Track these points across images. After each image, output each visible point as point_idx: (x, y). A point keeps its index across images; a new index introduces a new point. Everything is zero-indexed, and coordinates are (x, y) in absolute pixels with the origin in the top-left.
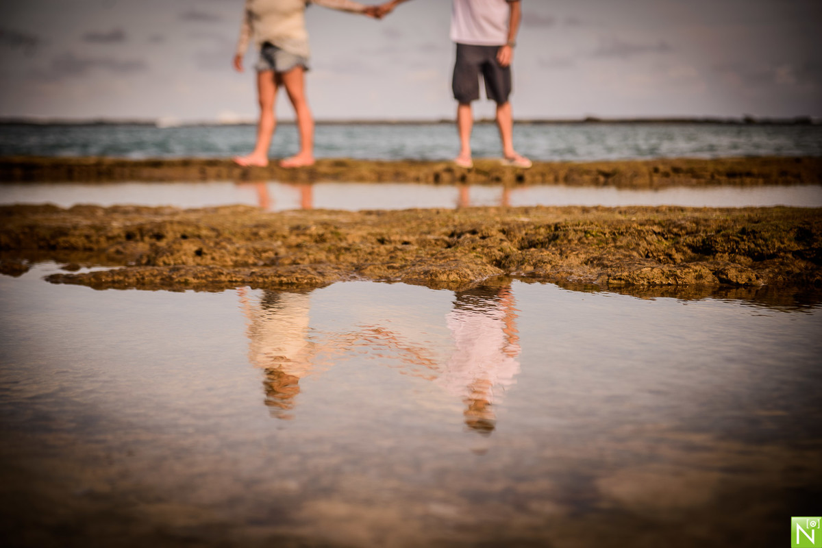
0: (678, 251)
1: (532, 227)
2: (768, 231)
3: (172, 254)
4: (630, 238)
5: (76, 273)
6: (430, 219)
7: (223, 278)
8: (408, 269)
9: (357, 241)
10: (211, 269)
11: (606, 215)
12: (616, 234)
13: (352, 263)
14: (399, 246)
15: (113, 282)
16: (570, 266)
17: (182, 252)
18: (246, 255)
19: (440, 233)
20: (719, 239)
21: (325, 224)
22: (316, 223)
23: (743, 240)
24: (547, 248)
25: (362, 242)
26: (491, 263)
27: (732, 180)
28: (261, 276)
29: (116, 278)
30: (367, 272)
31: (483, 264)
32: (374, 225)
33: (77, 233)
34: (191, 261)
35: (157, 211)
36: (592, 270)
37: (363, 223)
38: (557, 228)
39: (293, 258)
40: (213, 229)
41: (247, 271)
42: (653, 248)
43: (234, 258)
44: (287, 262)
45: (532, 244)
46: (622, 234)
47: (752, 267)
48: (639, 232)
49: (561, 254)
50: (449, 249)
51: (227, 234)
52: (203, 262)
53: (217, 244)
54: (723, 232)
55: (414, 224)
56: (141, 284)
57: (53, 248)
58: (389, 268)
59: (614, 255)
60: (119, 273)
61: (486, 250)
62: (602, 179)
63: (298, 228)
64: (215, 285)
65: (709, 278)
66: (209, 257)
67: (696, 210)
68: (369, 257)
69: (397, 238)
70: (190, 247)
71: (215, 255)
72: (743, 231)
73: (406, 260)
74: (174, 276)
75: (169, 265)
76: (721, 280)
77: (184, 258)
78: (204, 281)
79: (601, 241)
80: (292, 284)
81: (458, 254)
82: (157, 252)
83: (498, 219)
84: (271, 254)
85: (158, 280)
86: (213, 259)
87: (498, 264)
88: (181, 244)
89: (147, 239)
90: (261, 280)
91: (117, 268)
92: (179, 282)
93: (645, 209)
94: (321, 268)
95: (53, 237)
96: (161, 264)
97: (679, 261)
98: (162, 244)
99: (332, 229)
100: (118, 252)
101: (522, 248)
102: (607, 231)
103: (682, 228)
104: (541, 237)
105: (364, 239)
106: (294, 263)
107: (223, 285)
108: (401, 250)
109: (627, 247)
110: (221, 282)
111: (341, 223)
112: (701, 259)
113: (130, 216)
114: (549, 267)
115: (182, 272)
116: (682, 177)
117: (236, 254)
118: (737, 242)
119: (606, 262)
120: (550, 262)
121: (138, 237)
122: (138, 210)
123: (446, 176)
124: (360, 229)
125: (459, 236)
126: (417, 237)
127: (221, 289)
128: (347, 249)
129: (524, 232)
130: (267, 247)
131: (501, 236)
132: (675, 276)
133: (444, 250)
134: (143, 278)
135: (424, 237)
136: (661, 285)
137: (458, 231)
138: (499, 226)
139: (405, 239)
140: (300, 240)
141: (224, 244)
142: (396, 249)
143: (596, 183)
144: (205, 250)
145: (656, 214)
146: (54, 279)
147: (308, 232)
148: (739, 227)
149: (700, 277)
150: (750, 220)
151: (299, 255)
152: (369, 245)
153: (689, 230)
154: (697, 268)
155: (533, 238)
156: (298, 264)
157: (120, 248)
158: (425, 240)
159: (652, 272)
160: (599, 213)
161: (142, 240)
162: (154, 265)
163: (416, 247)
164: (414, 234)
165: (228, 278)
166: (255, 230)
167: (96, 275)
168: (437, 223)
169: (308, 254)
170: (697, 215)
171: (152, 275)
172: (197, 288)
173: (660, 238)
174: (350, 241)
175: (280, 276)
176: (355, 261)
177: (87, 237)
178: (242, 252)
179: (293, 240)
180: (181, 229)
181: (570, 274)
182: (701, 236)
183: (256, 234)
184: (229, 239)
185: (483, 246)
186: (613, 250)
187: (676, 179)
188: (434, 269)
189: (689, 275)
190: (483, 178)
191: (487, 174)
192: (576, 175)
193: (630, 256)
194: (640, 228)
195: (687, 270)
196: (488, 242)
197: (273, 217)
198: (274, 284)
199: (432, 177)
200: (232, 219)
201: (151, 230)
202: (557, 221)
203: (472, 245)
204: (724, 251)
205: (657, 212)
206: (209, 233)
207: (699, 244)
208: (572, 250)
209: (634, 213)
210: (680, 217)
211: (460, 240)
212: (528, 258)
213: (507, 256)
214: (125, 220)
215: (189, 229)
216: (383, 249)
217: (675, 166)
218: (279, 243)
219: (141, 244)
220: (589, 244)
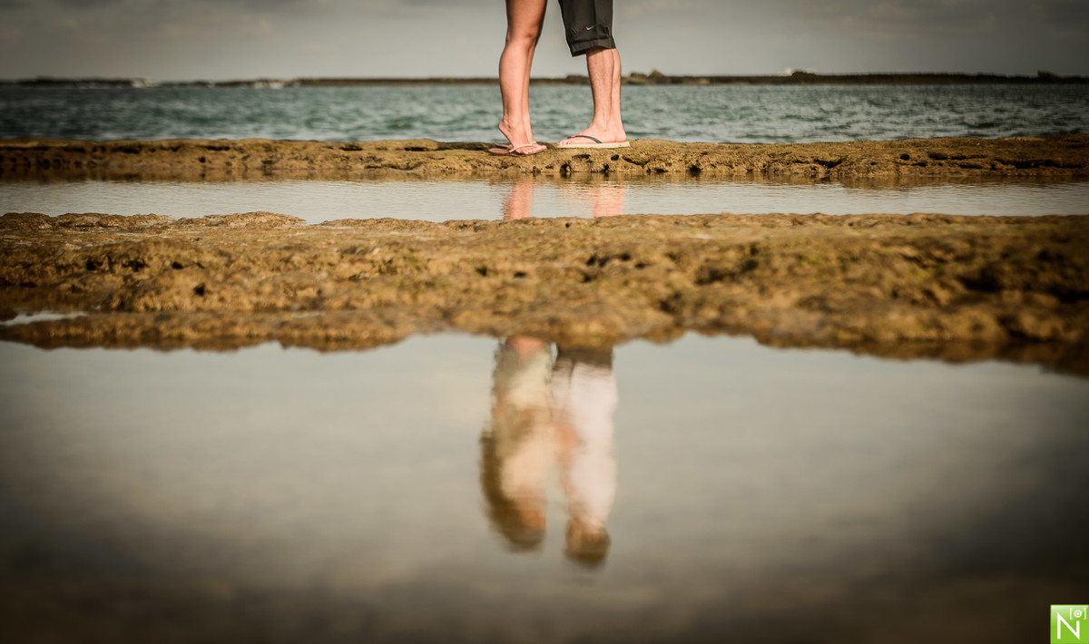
0: (943, 285)
1: (715, 248)
2: (1082, 255)
3: (158, 293)
4: (867, 266)
6: (556, 236)
7: (238, 330)
8: (525, 314)
9: (445, 270)
10: (219, 317)
11: (830, 229)
12: (847, 260)
13: (438, 308)
14: (510, 279)
15: (68, 337)
16: (776, 310)
17: (173, 291)
18: (272, 294)
19: (573, 259)
20: (1007, 268)
21: (393, 244)
22: (380, 242)
23: (1044, 269)
24: (739, 282)
25: (451, 273)
26: (652, 304)
27: (1023, 172)
28: (297, 327)
29: (73, 331)
30: (461, 319)
31: (641, 307)
32: (471, 246)
33: (10, 259)
34: (187, 303)
35: (133, 224)
36: (812, 317)
37: (453, 242)
38: (754, 251)
39: (345, 298)
40: (221, 254)
41: (274, 318)
42: (902, 282)
43: (255, 299)
44: (336, 304)
45: (715, 276)
46: (854, 260)
47: (1058, 311)
48: (883, 257)
49: (761, 291)
50: (587, 285)
51: (242, 262)
52: (207, 305)
53: (227, 276)
54: (1012, 258)
55: (532, 244)
56: (111, 340)
58: (494, 313)
59: (842, 291)
60: (77, 322)
61: (645, 286)
62: (821, 170)
63: (353, 250)
64: (225, 341)
65: (992, 329)
66: (215, 297)
67: (970, 220)
68: (464, 297)
69: (507, 265)
70: (187, 281)
71: (224, 293)
72: (1043, 256)
73: (521, 302)
74: (162, 328)
75: (154, 309)
76: (1012, 333)
77: (176, 299)
78: (208, 335)
79: (823, 271)
80: (345, 338)
81: (602, 292)
82: (135, 289)
83: (661, 235)
84: (312, 292)
85: (137, 334)
86: (222, 299)
87: (665, 306)
88: (172, 278)
89: (118, 268)
90: (296, 333)
91: (73, 315)
92: (170, 337)
93: (890, 220)
94: (389, 313)
96: (142, 308)
97: (943, 300)
98: (143, 276)
99: (406, 251)
100: (74, 289)
101: (700, 282)
102: (832, 255)
103: (948, 249)
104: (730, 265)
105: (455, 269)
106: (347, 306)
107: (237, 341)
109: (863, 281)
110: (233, 337)
111: (419, 243)
112: (979, 299)
113: (91, 231)
114: (742, 311)
115: (175, 321)
116: (946, 169)
117: (258, 293)
118: (1034, 272)
119: (832, 305)
120: (744, 304)
121: (105, 266)
122: (103, 222)
123: (579, 167)
124: (448, 253)
125: (603, 262)
126: (537, 264)
127: (235, 347)
128: (429, 285)
129: (703, 256)
130: (306, 281)
131: (668, 263)
132: (939, 327)
133: (580, 286)
134: (114, 331)
135: (547, 264)
136: (918, 340)
137: (601, 255)
138: (663, 248)
139: (520, 267)
140: (355, 270)
141: (237, 276)
142: (505, 283)
143: (813, 178)
144: (209, 287)
145: (907, 228)
147: (368, 257)
148: (1037, 248)
149: (977, 327)
150: (1054, 237)
151: (355, 293)
152: (463, 277)
153: (960, 253)
154: (974, 313)
155: (718, 266)
156: (354, 308)
157: (76, 282)
158: (549, 270)
159: (904, 321)
160: (819, 226)
161: (112, 271)
162: (131, 310)
163: (536, 280)
164: (533, 260)
165: (246, 331)
166: (286, 254)
167: (39, 326)
168: (567, 243)
169: (369, 292)
170: (971, 228)
171: (127, 326)
172: (198, 346)
173: (915, 266)
174: (434, 271)
175: (325, 327)
176: (441, 302)
177: (26, 266)
178: (267, 288)
179: (346, 269)
180: (172, 253)
181: (775, 322)
182: (979, 262)
183: (287, 261)
184: (246, 269)
185: (641, 280)
186: (842, 285)
187: (936, 169)
188: (564, 315)
189: (960, 325)
190: (636, 169)
191: (642, 164)
192: (781, 167)
193: (868, 295)
194: (884, 250)
195: (956, 317)
196: (648, 272)
197: (313, 234)
198: (315, 338)
199: (557, 168)
200: (250, 236)
201: (126, 255)
202: (754, 239)
203: (624, 278)
204: (1013, 288)
205: (909, 223)
206: (216, 260)
207: (976, 276)
208: (779, 285)
209: (872, 226)
210: (945, 233)
211: (605, 269)
212: (710, 297)
213: (677, 296)
214: (84, 238)
215: (185, 254)
216: (485, 284)
217: (935, 150)
218: (324, 275)
219: (109, 277)
220: (805, 276)
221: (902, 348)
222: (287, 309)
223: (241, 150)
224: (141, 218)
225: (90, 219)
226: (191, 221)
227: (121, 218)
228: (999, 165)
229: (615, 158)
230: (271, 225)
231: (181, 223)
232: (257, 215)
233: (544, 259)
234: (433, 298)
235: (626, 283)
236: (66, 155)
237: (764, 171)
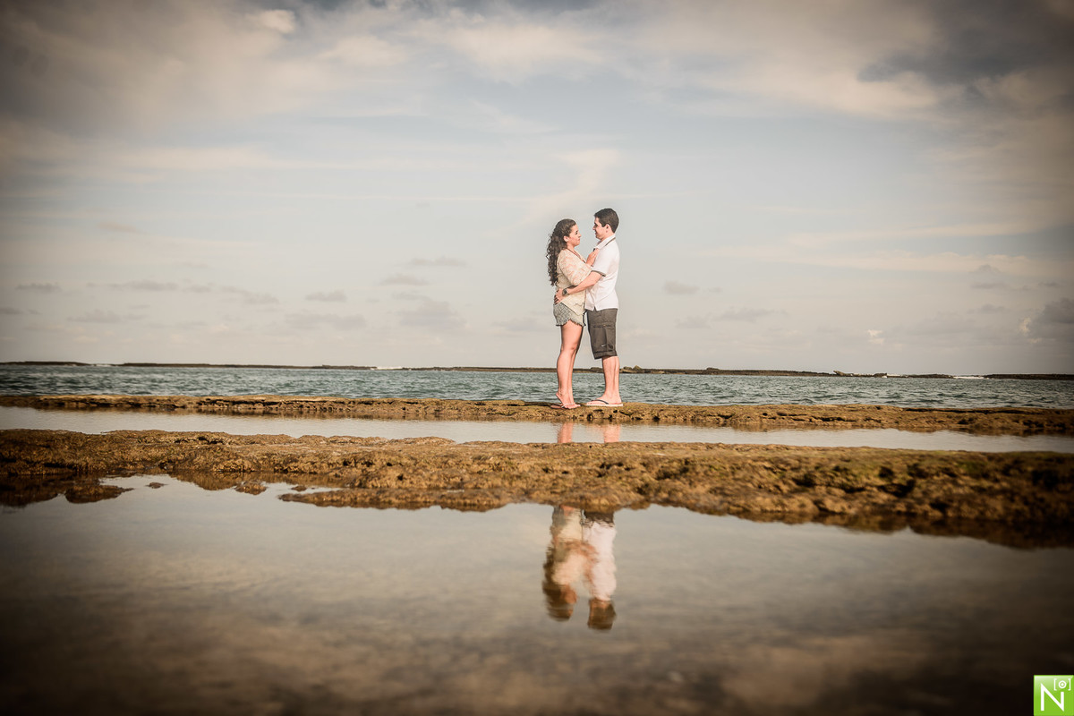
0: (785, 483)
1: (667, 461)
2: (857, 469)
3: (379, 479)
4: (745, 472)
5: (302, 493)
6: (584, 453)
7: (419, 499)
8: (568, 494)
9: (527, 470)
10: (410, 492)
11: (726, 452)
12: (736, 468)
13: (522, 489)
14: (560, 475)
15: (332, 501)
16: (698, 494)
17: (387, 478)
18: (437, 480)
19: (593, 465)
20: (818, 474)
21: (500, 455)
22: (493, 454)
23: (837, 476)
24: (679, 479)
25: (530, 471)
26: (634, 490)
27: (826, 423)
28: (450, 498)
29: (335, 498)
30: (534, 496)
31: (628, 491)
32: (540, 457)
33: (304, 460)
34: (394, 484)
35: (368, 442)
36: (717, 498)
37: (531, 455)
38: (687, 463)
39: (475, 483)
40: (412, 458)
41: (438, 493)
42: (764, 480)
43: (428, 483)
44: (470, 486)
45: (667, 475)
46: (739, 468)
47: (845, 498)
48: (753, 467)
49: (690, 484)
50: (600, 479)
51: (422, 463)
52: (403, 486)
53: (415, 471)
54: (821, 469)
55: (572, 456)
56: (354, 503)
57: (286, 472)
58: (552, 493)
59: (733, 485)
60: (337, 493)
61: (630, 480)
62: (722, 420)
63: (479, 458)
64: (413, 505)
65: (810, 507)
66: (408, 481)
67: (799, 449)
68: (536, 484)
69: (559, 468)
70: (394, 473)
71: (412, 479)
72: (837, 469)
73: (566, 487)
74: (381, 497)
75: (377, 487)
76: (820, 509)
77: (388, 482)
78: (404, 501)
79: (722, 474)
80: (474, 505)
81: (608, 483)
82: (367, 476)
83: (639, 453)
84: (458, 480)
85: (367, 500)
86: (411, 483)
87: (640, 491)
88: (387, 471)
89: (359, 465)
90: (449, 501)
91: (335, 489)
92: (384, 502)
93: (757, 448)
94: (498, 492)
95: (286, 463)
96: (370, 486)
97: (785, 491)
98: (372, 469)
99: (507, 459)
100: (336, 476)
101: (658, 478)
102: (727, 466)
103: (788, 464)
104: (674, 470)
105: (532, 469)
106: (476, 487)
107: (419, 505)
108: (561, 478)
109: (743, 480)
110: (417, 502)
111: (514, 454)
112: (803, 491)
113: (346, 445)
114: (680, 495)
115: (387, 494)
116: (786, 421)
117: (430, 480)
118: (832, 477)
119: (727, 492)
120: (681, 491)
121: (353, 464)
122: (352, 441)
123: (597, 416)
124: (528, 460)
125: (608, 467)
126: (574, 467)
127: (418, 508)
128: (518, 477)
129: (660, 465)
130: (455, 474)
131: (642, 468)
132: (783, 505)
133: (596, 479)
134: (356, 498)
135: (580, 467)
136: (772, 512)
137: (607, 463)
138: (640, 460)
139: (565, 469)
140: (480, 469)
141: (420, 471)
142: (557, 477)
143: (717, 424)
144: (405, 476)
145: (766, 452)
146: (285, 498)
147: (487, 462)
148: (834, 465)
149: (803, 506)
150: (843, 459)
151: (480, 480)
152: (536, 473)
153: (793, 466)
154: (801, 498)
155: (668, 470)
156: (479, 488)
157: (337, 472)
158: (581, 470)
159: (765, 501)
160: (721, 450)
161: (356, 466)
162: (365, 487)
163: (574, 476)
164: (572, 465)
165: (423, 499)
166: (446, 459)
167: (318, 495)
168: (590, 456)
169: (487, 480)
170: (799, 453)
171: (363, 496)
172: (399, 507)
173: (770, 472)
174: (521, 470)
175: (464, 498)
176: (524, 486)
177: (313, 463)
178: (435, 477)
179: (475, 467)
180: (387, 458)
181: (698, 500)
182: (803, 472)
183: (446, 463)
184: (424, 467)
185: (628, 477)
186: (732, 482)
187: (781, 421)
188: (588, 494)
189: (794, 504)
190: (626, 418)
191: (629, 415)
192: (701, 418)
193: (746, 487)
194: (754, 464)
195: (792, 500)
196: (632, 473)
197: (459, 449)
198: (459, 504)
199: (586, 416)
200: (427, 450)
201: (364, 459)
202: (687, 456)
203: (619, 476)
204: (821, 485)
205: (767, 449)
206: (409, 462)
207: (802, 478)
208: (699, 481)
209: (748, 450)
210: (786, 455)
211: (609, 471)
212: (663, 487)
213: (647, 485)
214: (342, 449)
215: (393, 458)
216: (547, 477)
217: (780, 411)
218: (464, 471)
219: (354, 470)
220: (713, 476)
221: (763, 516)
222: (445, 488)
223: (424, 404)
224: (372, 439)
225: (346, 439)
226: (397, 441)
227: (362, 439)
228: (813, 419)
229: (615, 412)
230: (438, 444)
231: (392, 442)
232: (431, 438)
233: (578, 464)
234: (521, 484)
235: (620, 478)
236: (335, 405)
237: (692, 420)
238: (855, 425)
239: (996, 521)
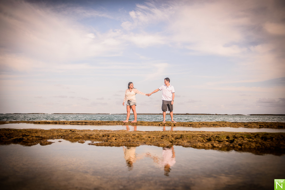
0: (204, 140)
2: (221, 137)
3: (111, 140)
4: (195, 137)
5: (93, 143)
7: (120, 144)
8: (154, 143)
9: (145, 137)
10: (118, 143)
11: (191, 133)
12: (193, 137)
13: (144, 142)
14: (152, 138)
15: (100, 145)
16: (184, 143)
17: (113, 139)
18: (124, 140)
19: (160, 136)
20: (212, 138)
21: (139, 134)
22: (137, 134)
23: (216, 138)
24: (180, 139)
25: (145, 138)
26: (169, 142)
27: (214, 126)
28: (127, 144)
29: (101, 144)
30: (147, 143)
31: (168, 142)
32: (148, 134)
33: (94, 135)
34: (114, 141)
35: (108, 131)
36: (189, 144)
37: (146, 134)
40: (118, 135)
41: (124, 143)
42: (200, 139)
43: (122, 140)
44: (132, 141)
45: (177, 138)
46: (194, 137)
47: (218, 143)
49: (183, 140)
50: (162, 139)
52: (116, 141)
53: (119, 138)
54: (213, 137)
55: (155, 134)
56: (105, 145)
57: (90, 138)
58: (151, 143)
59: (192, 141)
60: (101, 143)
61: (169, 139)
62: (190, 125)
63: (134, 135)
64: (118, 146)
65: (210, 146)
68: (147, 141)
69: (152, 137)
70: (114, 138)
72: (216, 137)
73: (154, 141)
74: (111, 144)
76: (213, 146)
78: (116, 145)
79: (190, 138)
80: (133, 146)
81: (163, 140)
82: (108, 139)
83: (171, 133)
84: (129, 140)
85: (108, 145)
86: (118, 140)
87: (171, 142)
88: (112, 138)
89: (106, 136)
90: (127, 145)
91: (101, 142)
92: (112, 145)
93: (198, 132)
94: (138, 142)
95: (89, 136)
96: (109, 141)
97: (205, 142)
98: (109, 137)
99: (140, 135)
100: (101, 139)
101: (175, 139)
102: (191, 136)
103: (205, 136)
104: (179, 137)
106: (133, 141)
108: (153, 139)
109: (195, 139)
110: (119, 145)
111: (142, 134)
112: (209, 142)
113: (103, 132)
114: (180, 143)
115: (113, 143)
117: (123, 140)
118: (215, 138)
119: (191, 142)
120: (181, 142)
121: (105, 136)
122: (105, 131)
123: (161, 125)
124: (145, 135)
125: (163, 137)
128: (143, 139)
129: (176, 136)
130: (128, 138)
131: (171, 137)
132: (204, 145)
133: (161, 139)
135: (157, 137)
136: (202, 147)
138: (171, 135)
139: (154, 137)
140: (134, 137)
141: (120, 138)
142: (152, 139)
143: (189, 126)
144: (117, 139)
145: (200, 133)
146: (89, 144)
147: (136, 135)
148: (216, 136)
149: (209, 145)
150: (218, 134)
151: (134, 140)
152: (147, 138)
154: (208, 143)
155: (177, 137)
156: (134, 142)
157: (101, 138)
159: (200, 144)
160: (189, 132)
161: (106, 137)
162: (107, 142)
163: (156, 139)
166: (126, 135)
167: (97, 144)
168: (159, 134)
169: (136, 140)
170: (208, 133)
171: (107, 144)
172: (115, 146)
173: (201, 137)
174: (143, 137)
175: (130, 144)
176: (144, 141)
177: (96, 136)
178: (124, 139)
179: (133, 137)
180: (113, 135)
181: (184, 144)
182: (209, 137)
183: (126, 136)
184: (121, 137)
185: (168, 139)
186: (192, 140)
187: (203, 125)
188: (159, 143)
189: (207, 145)
190: (168, 125)
191: (168, 124)
192: (185, 125)
193: (195, 141)
194: (197, 136)
195: (206, 144)
196: (169, 138)
197: (129, 132)
198: (129, 145)
199: (158, 125)
200: (122, 133)
201: (107, 135)
202: (182, 134)
203: (166, 138)
204: (213, 140)
205: (200, 132)
206: (118, 136)
207: (208, 139)
208: (185, 140)
209: (196, 132)
210: (205, 133)
211: (164, 137)
212: (176, 141)
213: (173, 141)
214: (102, 133)
215: (114, 135)
216: (149, 139)
217: (203, 123)
218: (130, 138)
219: (105, 137)
220: (188, 139)
221: (200, 148)
222: (126, 142)
223: (121, 122)
224: (109, 130)
225: (103, 130)
226: (115, 131)
227: (107, 130)
228: (211, 125)
229: (165, 124)
230: (124, 131)
231: (114, 131)
232: (123, 130)
233: (156, 136)
234: (143, 141)
235: (166, 139)
236: (101, 123)
237: (183, 125)
238: (220, 126)
239: (253, 148)
